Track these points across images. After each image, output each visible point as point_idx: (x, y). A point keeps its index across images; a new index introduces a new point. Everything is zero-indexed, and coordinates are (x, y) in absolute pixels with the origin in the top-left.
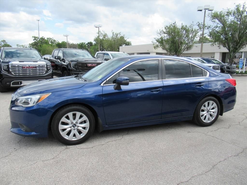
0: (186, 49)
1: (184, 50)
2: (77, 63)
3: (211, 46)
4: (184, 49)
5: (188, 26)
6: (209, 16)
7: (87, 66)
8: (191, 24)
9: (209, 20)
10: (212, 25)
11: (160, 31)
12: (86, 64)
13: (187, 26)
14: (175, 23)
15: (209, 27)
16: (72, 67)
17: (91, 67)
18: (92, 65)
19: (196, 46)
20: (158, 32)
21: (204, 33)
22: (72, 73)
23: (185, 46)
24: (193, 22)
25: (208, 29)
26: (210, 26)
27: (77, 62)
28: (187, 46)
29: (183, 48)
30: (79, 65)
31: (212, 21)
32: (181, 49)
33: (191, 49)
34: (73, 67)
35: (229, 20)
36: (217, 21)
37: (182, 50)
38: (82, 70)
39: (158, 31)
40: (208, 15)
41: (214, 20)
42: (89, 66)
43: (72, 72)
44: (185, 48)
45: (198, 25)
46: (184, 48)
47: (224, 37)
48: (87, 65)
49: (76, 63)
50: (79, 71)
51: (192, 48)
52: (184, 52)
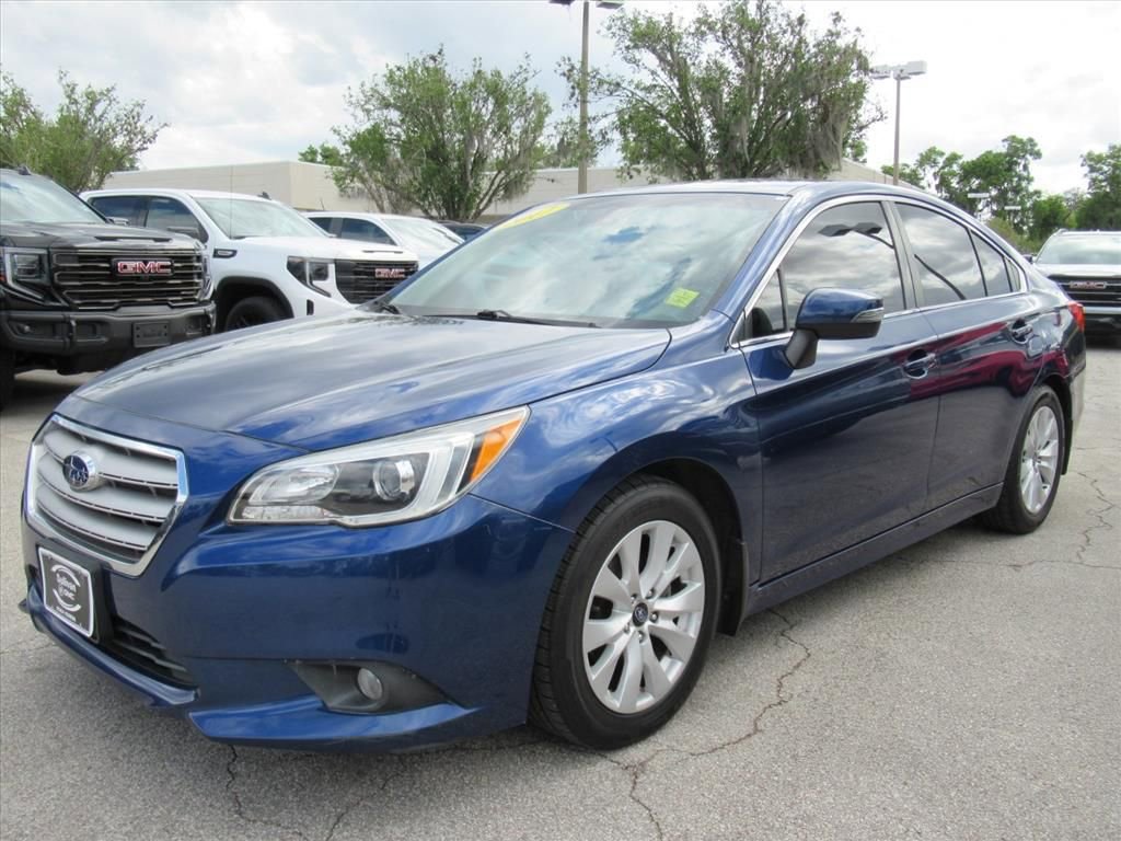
0: (502, 193)
1: (494, 194)
2: (49, 255)
3: (618, 177)
4: (491, 192)
5: (505, 76)
6: (614, 30)
7: (113, 273)
8: (521, 67)
9: (615, 53)
10: (628, 78)
11: (363, 92)
12: (107, 258)
13: (502, 73)
14: (440, 53)
15: (618, 85)
16: (10, 282)
17: (138, 279)
18: (146, 263)
19: (551, 177)
20: (354, 100)
21: (591, 112)
22: (10, 319)
23: (496, 176)
24: (527, 57)
25: (611, 94)
26: (619, 80)
27: (47, 249)
28: (502, 174)
29: (485, 184)
30: (64, 268)
31: (625, 58)
32: (477, 194)
33: (523, 193)
34: (15, 280)
35: (703, 58)
36: (649, 58)
37: (481, 196)
38: (81, 296)
39: (352, 93)
40: (609, 28)
41: (636, 52)
42: (130, 270)
43: (16, 314)
44: (493, 188)
45: (564, 74)
46: (492, 184)
47: (682, 136)
48: (114, 269)
49: (40, 256)
50: (63, 303)
51: (528, 187)
52: (492, 205)
